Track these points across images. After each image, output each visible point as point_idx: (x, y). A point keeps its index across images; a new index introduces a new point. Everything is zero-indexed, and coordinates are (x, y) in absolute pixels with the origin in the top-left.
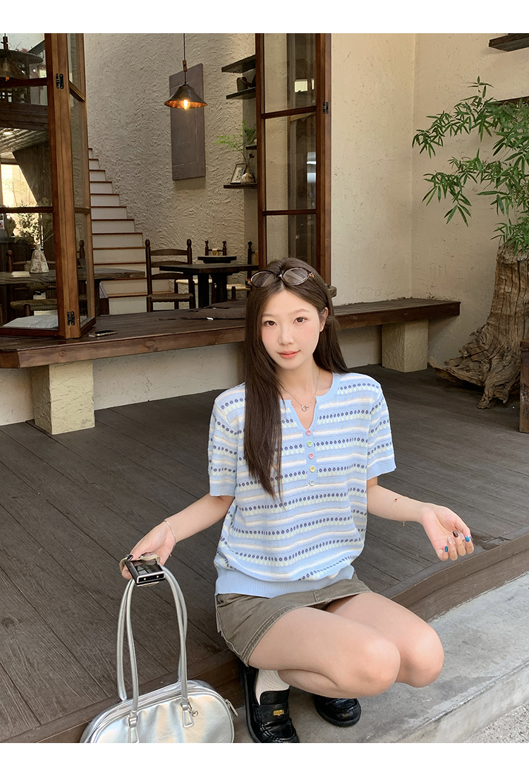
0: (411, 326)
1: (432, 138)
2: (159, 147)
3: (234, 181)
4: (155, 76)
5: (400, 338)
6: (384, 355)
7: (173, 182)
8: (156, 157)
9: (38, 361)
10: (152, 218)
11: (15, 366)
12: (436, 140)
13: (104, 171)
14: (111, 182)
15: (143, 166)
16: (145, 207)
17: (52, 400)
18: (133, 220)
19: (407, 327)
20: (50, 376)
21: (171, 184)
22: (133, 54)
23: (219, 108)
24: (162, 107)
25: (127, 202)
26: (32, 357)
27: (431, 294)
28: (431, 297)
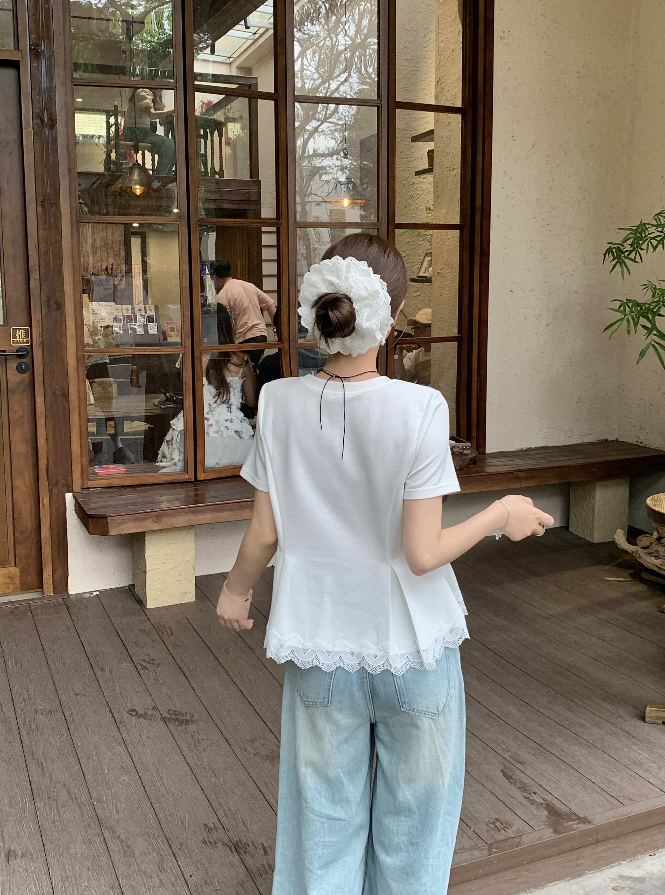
0: (605, 483)
1: (626, 254)
3: (421, 274)
5: (590, 498)
6: (572, 516)
9: (131, 528)
11: (105, 533)
12: (632, 256)
17: (147, 569)
19: (598, 484)
20: (147, 542)
23: (412, 182)
26: (123, 523)
27: (640, 438)
28: (640, 441)
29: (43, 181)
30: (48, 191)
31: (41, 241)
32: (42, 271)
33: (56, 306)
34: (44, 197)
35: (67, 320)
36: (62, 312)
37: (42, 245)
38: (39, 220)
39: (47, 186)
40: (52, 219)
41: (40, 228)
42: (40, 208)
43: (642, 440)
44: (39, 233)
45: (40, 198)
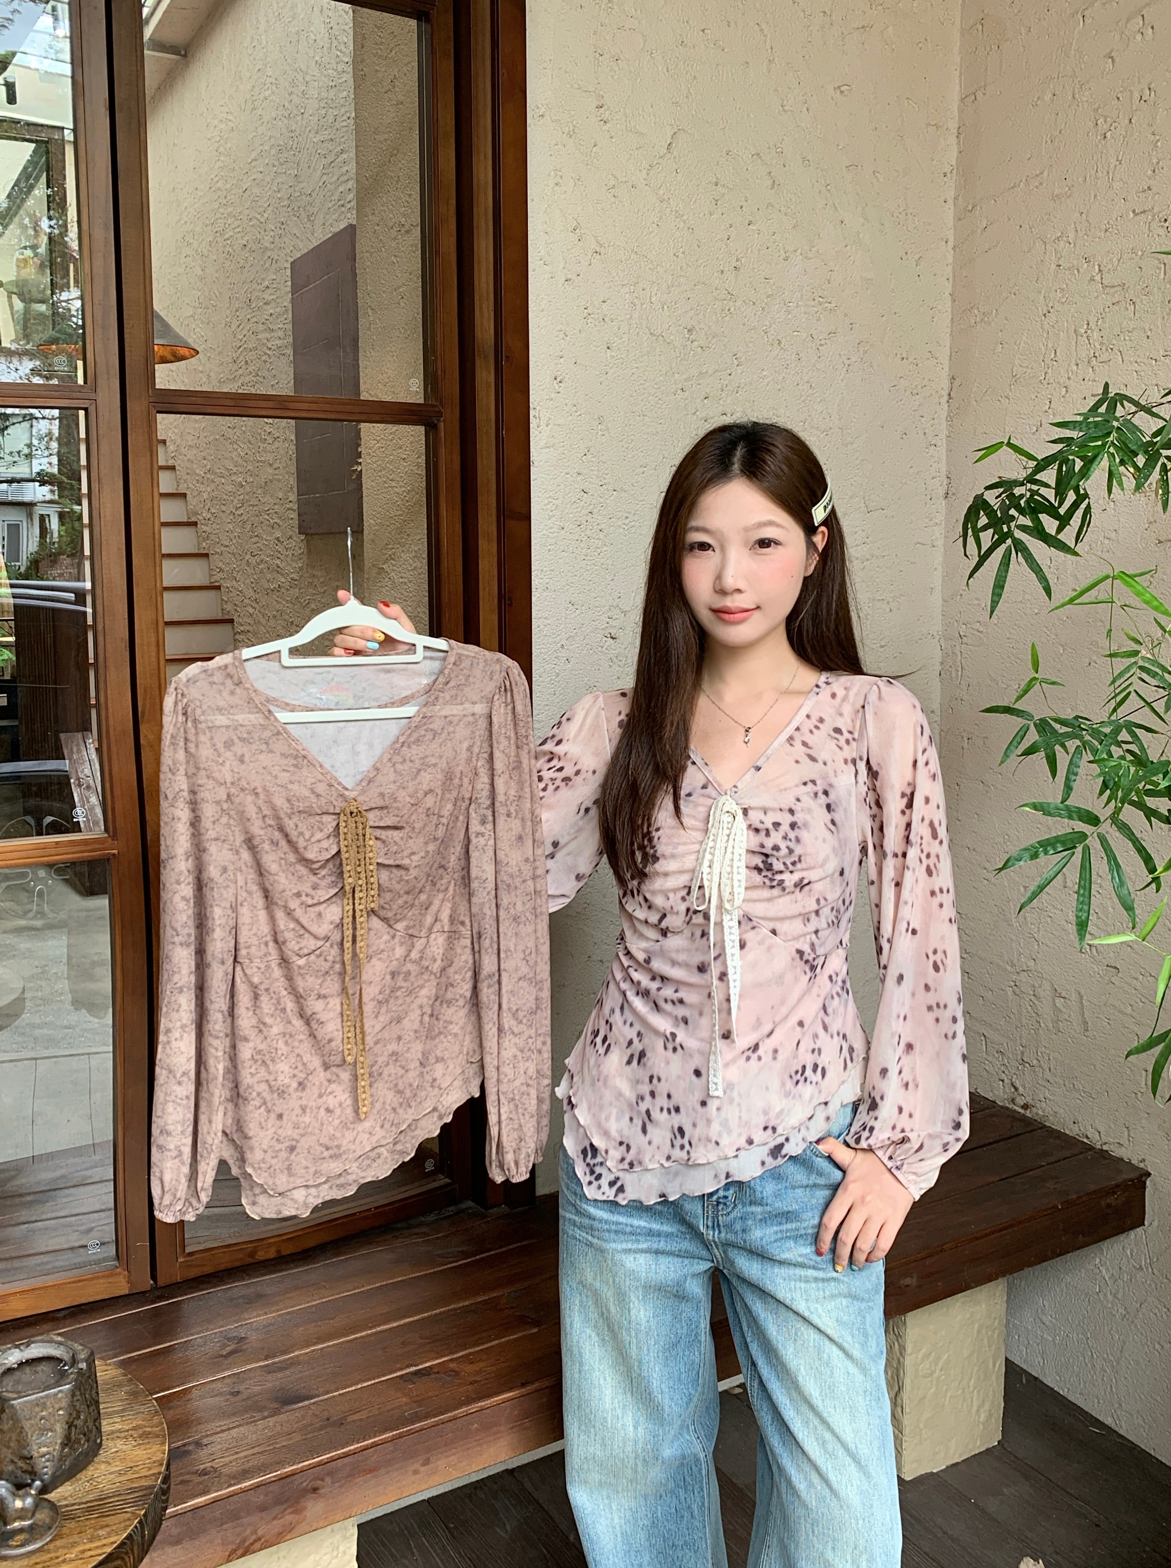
2: (276, 444)
4: (267, 265)
7: (303, 537)
8: (270, 470)
10: (263, 621)
13: (184, 495)
14: (195, 524)
15: (248, 489)
16: (252, 593)
18: (231, 621)
21: (297, 542)
22: (230, 209)
24: (279, 342)
25: (221, 575)
27: (1021, 1089)
28: (1020, 1101)
43: (1029, 1100)
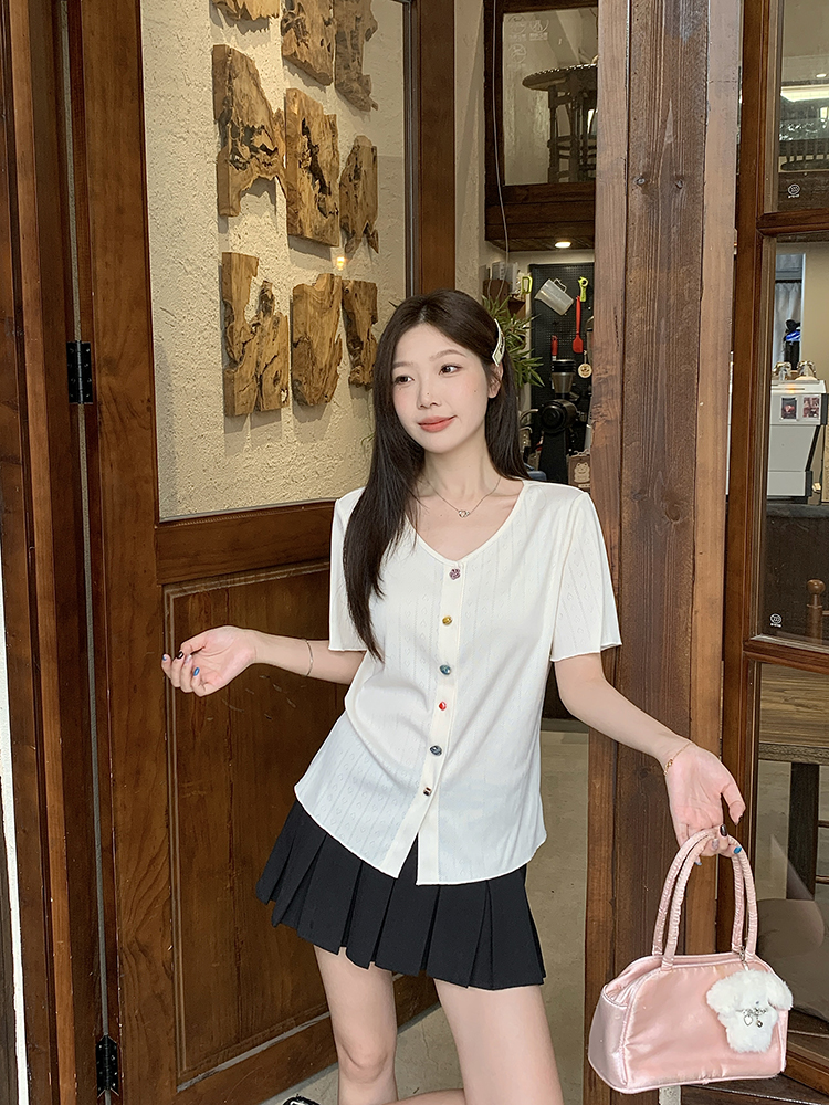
29: (653, 108)
30: (667, 141)
31: (631, 300)
32: (631, 397)
33: (665, 505)
34: (654, 157)
35: (698, 550)
36: (684, 525)
37: (635, 316)
38: (634, 236)
39: (664, 122)
40: (674, 230)
41: (634, 260)
42: (637, 195)
44: (630, 277)
45: (641, 164)
